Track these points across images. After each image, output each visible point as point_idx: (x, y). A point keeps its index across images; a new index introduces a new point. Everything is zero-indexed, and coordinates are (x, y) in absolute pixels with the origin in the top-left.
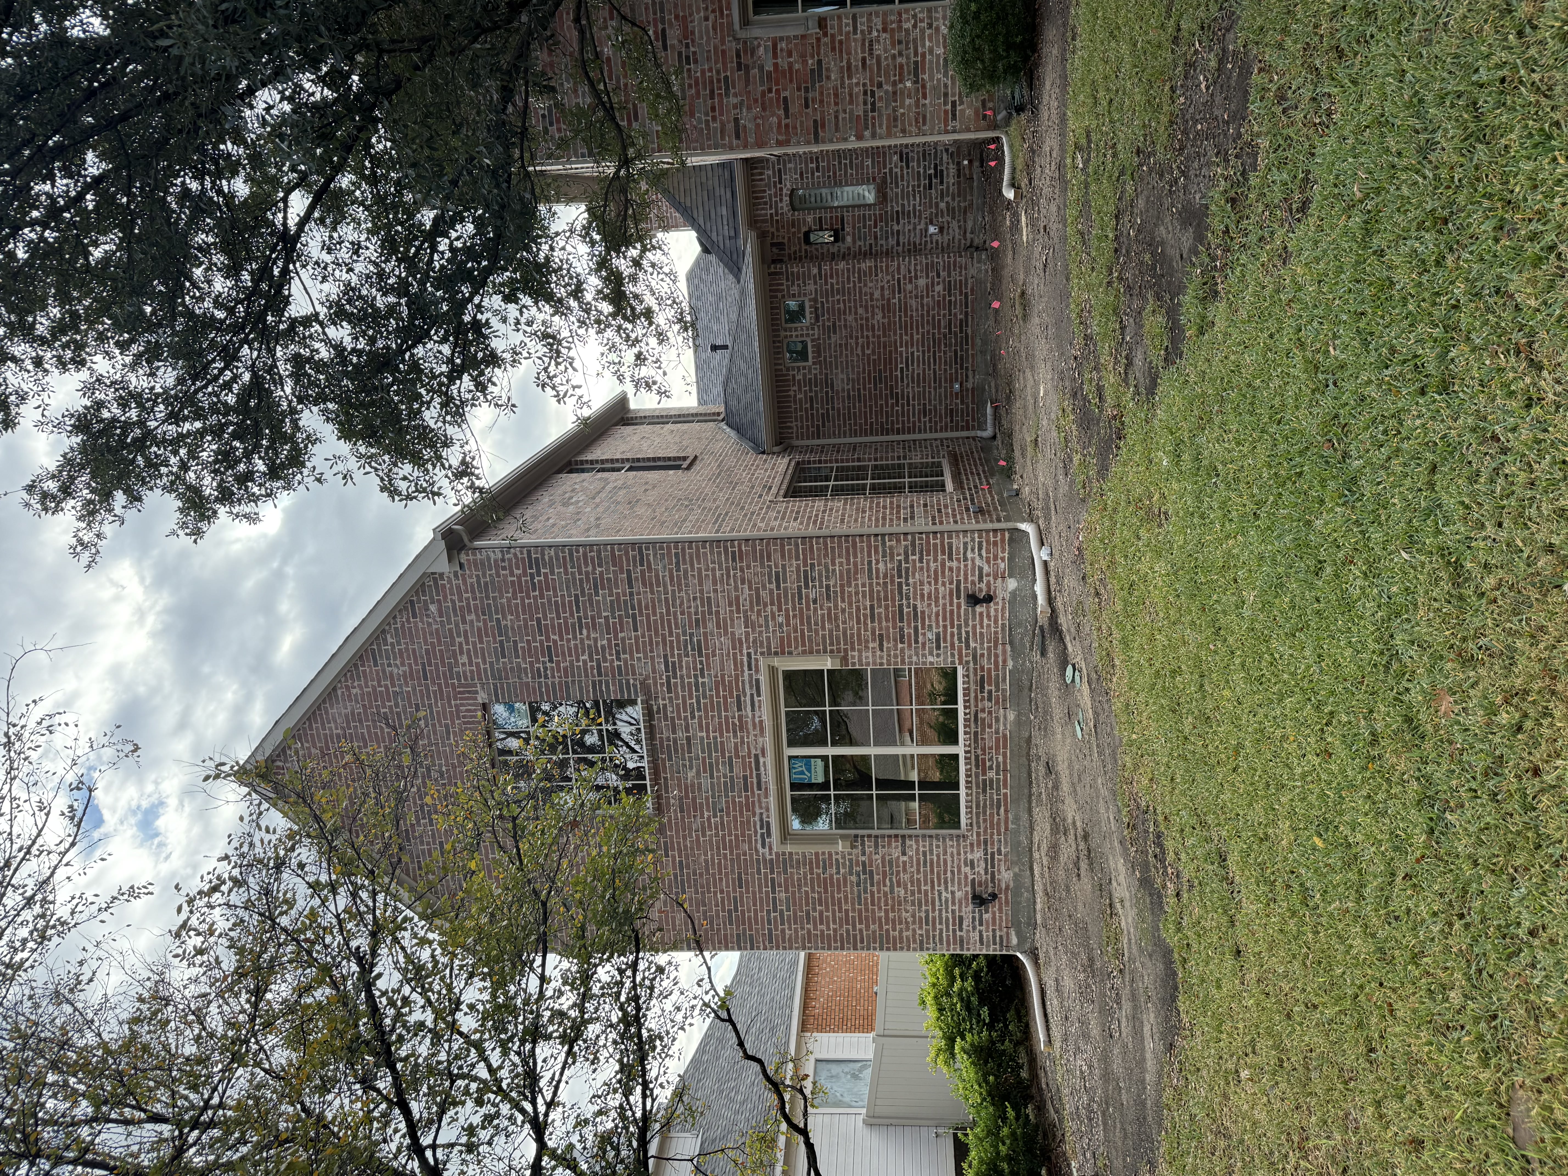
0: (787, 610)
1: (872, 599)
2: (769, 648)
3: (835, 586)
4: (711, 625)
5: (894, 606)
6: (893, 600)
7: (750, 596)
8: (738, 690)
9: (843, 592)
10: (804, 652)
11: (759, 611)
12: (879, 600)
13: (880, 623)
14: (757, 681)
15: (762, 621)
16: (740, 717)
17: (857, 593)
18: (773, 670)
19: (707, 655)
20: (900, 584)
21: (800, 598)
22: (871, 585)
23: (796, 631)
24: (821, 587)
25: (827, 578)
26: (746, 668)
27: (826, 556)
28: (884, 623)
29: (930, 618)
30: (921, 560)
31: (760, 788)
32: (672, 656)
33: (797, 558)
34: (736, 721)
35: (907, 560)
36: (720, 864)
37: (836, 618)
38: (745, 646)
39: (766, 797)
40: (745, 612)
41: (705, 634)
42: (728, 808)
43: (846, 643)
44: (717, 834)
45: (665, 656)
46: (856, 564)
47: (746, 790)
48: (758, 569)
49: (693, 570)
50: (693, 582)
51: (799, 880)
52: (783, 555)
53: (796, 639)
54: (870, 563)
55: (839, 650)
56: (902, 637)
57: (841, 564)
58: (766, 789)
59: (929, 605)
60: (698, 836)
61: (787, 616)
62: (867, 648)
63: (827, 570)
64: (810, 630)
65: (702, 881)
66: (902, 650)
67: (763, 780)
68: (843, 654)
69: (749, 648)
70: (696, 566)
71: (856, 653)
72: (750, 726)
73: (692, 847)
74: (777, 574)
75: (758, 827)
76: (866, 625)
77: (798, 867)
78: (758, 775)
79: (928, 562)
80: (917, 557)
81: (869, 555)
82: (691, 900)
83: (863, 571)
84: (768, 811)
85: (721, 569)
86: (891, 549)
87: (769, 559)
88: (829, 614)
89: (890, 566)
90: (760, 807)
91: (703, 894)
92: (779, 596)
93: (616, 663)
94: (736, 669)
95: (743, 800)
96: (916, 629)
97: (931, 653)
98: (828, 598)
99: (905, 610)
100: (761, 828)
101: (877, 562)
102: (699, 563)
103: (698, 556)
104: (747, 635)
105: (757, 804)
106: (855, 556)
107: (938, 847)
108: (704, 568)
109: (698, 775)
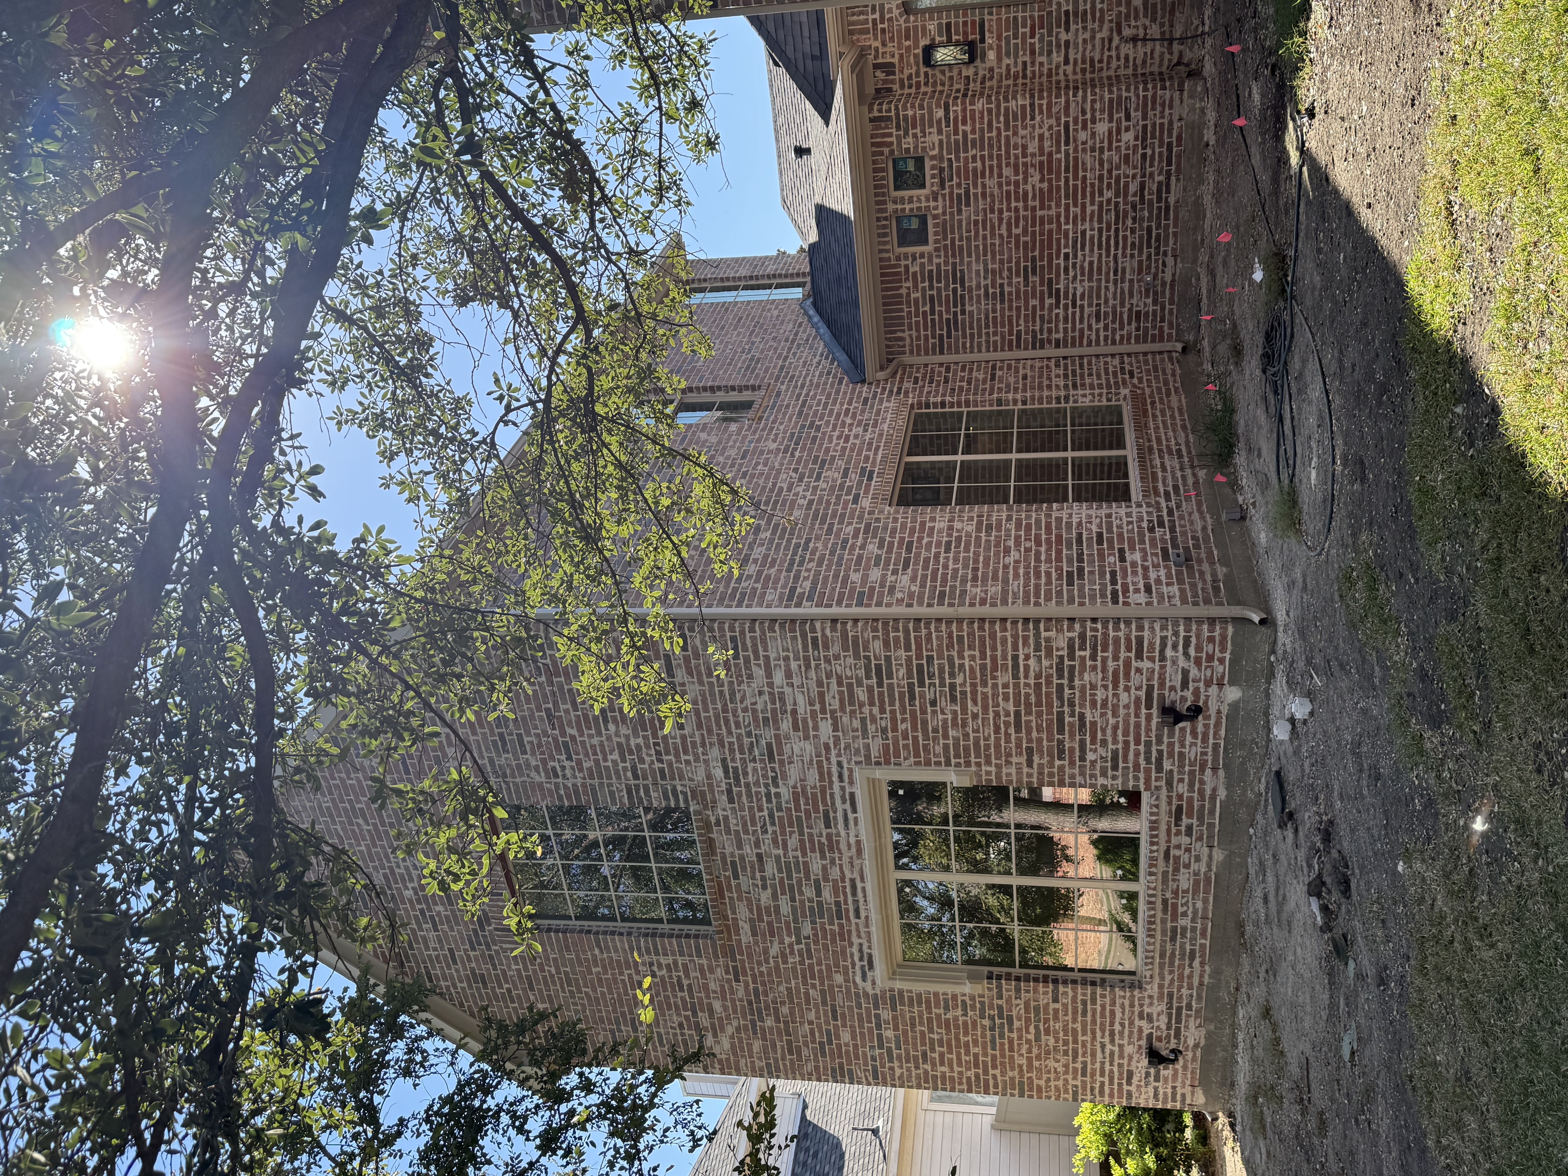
0: (893, 712)
1: (1017, 703)
2: (868, 757)
3: (963, 684)
4: (786, 725)
5: (1050, 713)
6: (1050, 705)
7: (841, 693)
8: (825, 804)
9: (974, 693)
10: (918, 763)
11: (853, 712)
12: (1028, 705)
13: (1029, 732)
14: (852, 795)
15: (856, 724)
16: (829, 836)
17: (995, 695)
18: (873, 783)
19: (782, 762)
20: (1060, 687)
21: (912, 698)
22: (1017, 686)
23: (905, 737)
24: (943, 684)
25: (952, 675)
26: (835, 778)
27: (950, 646)
28: (1034, 734)
29: (1104, 731)
30: (1093, 657)
31: (858, 916)
32: (733, 760)
33: (908, 648)
34: (824, 840)
35: (1072, 657)
36: (807, 994)
37: (964, 724)
38: (833, 752)
39: (867, 926)
40: (833, 712)
41: (777, 736)
42: (816, 935)
43: (978, 756)
44: (802, 963)
45: (724, 760)
46: (994, 659)
47: (840, 918)
48: (851, 661)
49: (757, 658)
50: (759, 673)
51: (912, 1018)
52: (886, 644)
53: (906, 747)
54: (1015, 658)
55: (968, 764)
56: (1061, 752)
57: (972, 658)
58: (867, 917)
59: (1103, 715)
60: (777, 963)
61: (894, 720)
62: (1009, 763)
63: (952, 665)
64: (926, 737)
65: (785, 1010)
66: (1061, 768)
67: (862, 907)
68: (973, 768)
69: (839, 755)
70: (761, 653)
71: (993, 769)
72: (843, 846)
73: (769, 974)
74: (878, 667)
75: (856, 958)
76: (1007, 735)
77: (911, 1005)
78: (856, 902)
79: (1104, 660)
80: (1087, 653)
81: (1015, 648)
82: (771, 1029)
83: (1005, 667)
84: (869, 941)
85: (797, 658)
86: (1048, 640)
87: (866, 648)
88: (954, 719)
89: (1045, 663)
90: (859, 937)
91: (786, 1023)
92: (881, 694)
93: (657, 765)
94: (822, 779)
95: (836, 928)
96: (1082, 743)
97: (1104, 774)
98: (953, 699)
99: (1067, 719)
100: (861, 959)
101: (1027, 657)
102: (766, 650)
103: (764, 641)
104: (837, 740)
105: (854, 934)
106: (994, 649)
107: (1103, 996)
108: (773, 656)
109: (775, 897)
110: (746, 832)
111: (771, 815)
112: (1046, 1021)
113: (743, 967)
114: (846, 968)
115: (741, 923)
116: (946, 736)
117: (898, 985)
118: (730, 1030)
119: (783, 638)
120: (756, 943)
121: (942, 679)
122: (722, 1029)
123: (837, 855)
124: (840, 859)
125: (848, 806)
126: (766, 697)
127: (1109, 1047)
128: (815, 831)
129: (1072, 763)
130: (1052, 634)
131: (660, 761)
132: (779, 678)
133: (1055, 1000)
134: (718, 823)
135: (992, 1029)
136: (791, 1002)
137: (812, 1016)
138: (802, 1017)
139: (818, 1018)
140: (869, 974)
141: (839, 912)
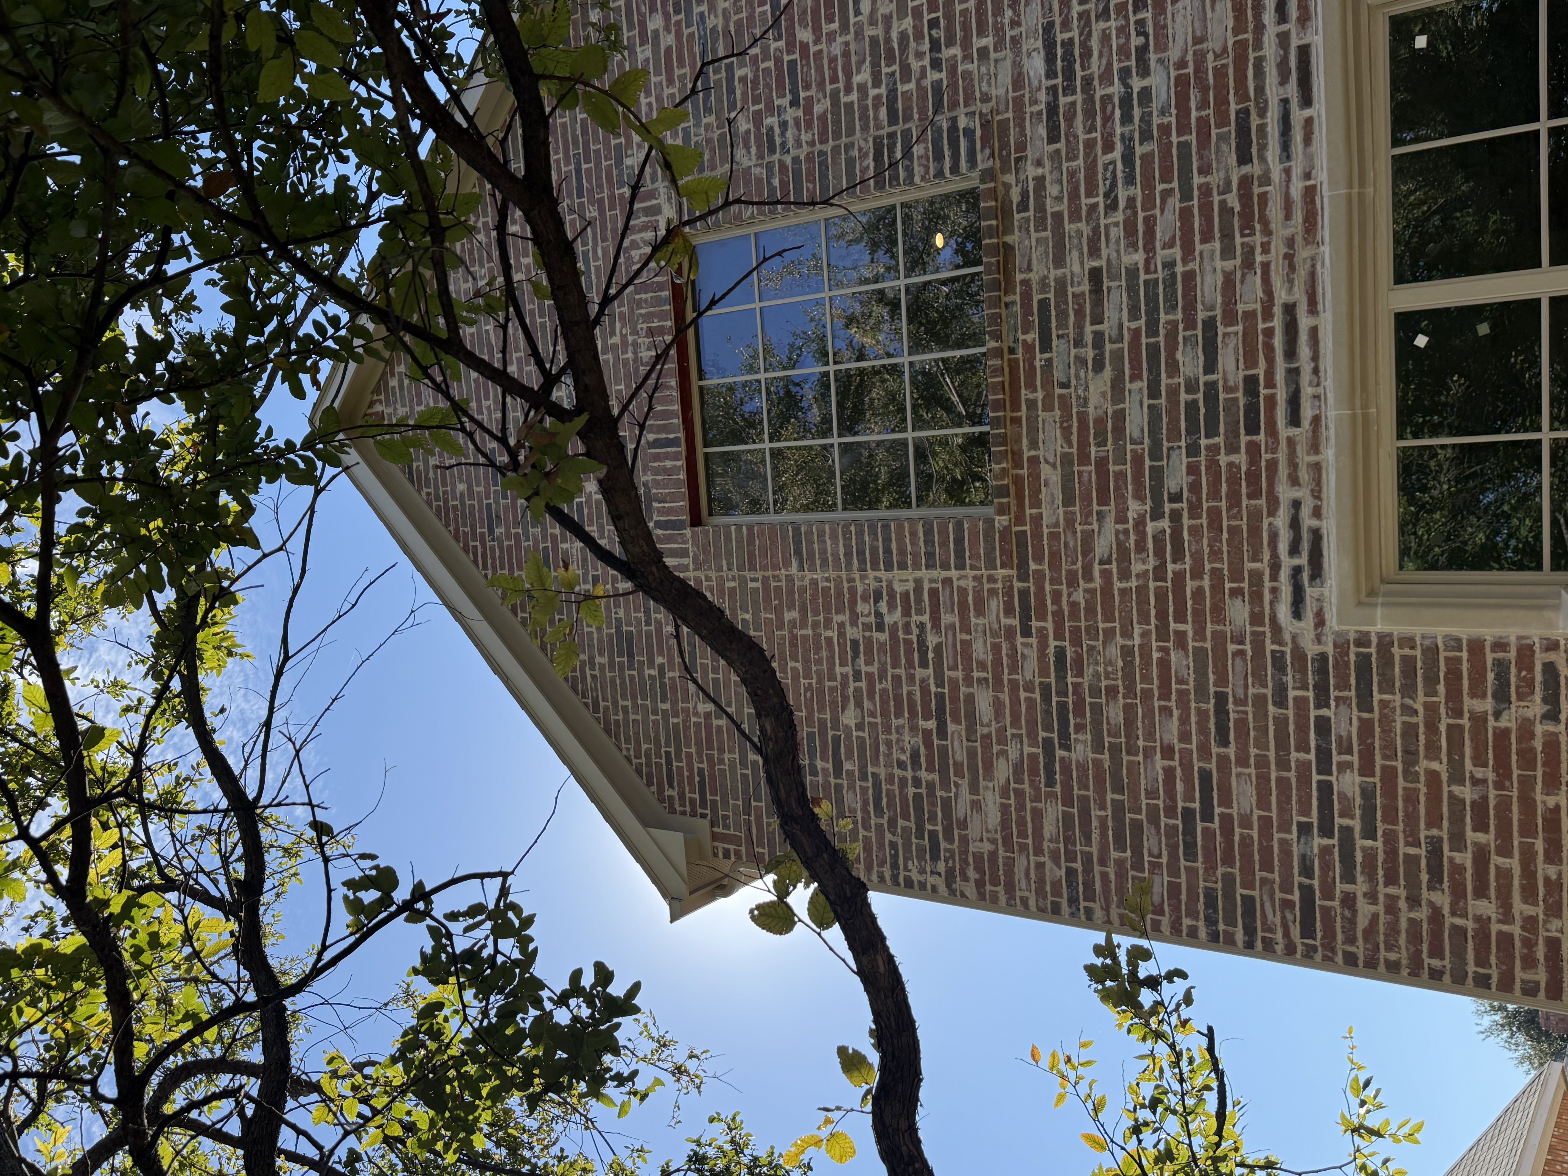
8: (1242, 95)
14: (1304, 53)
16: (1245, 184)
26: (1269, 15)
31: (1295, 420)
32: (1066, 23)
34: (1233, 201)
36: (1164, 664)
39: (1315, 447)
42: (1195, 487)
47: (1252, 428)
58: (1316, 420)
60: (1106, 575)
65: (1115, 713)
67: (1307, 391)
72: (1275, 212)
75: (1283, 547)
78: (1293, 374)
82: (1082, 768)
84: (1317, 494)
90: (1294, 481)
91: (1115, 750)
95: (1241, 459)
100: (1294, 550)
105: (1283, 471)
109: (1117, 389)
110: (1075, 214)
111: (1128, 157)
113: (1040, 591)
114: (1256, 578)
115: (1045, 471)
117: (1380, 624)
118: (1003, 771)
120: (1070, 522)
122: (989, 767)
123: (1258, 239)
124: (1266, 250)
125: (1292, 90)
128: (1215, 178)
134: (1023, 204)
136: (1130, 691)
137: (1171, 731)
138: (1150, 735)
139: (1185, 737)
140: (1310, 592)
141: (1252, 410)
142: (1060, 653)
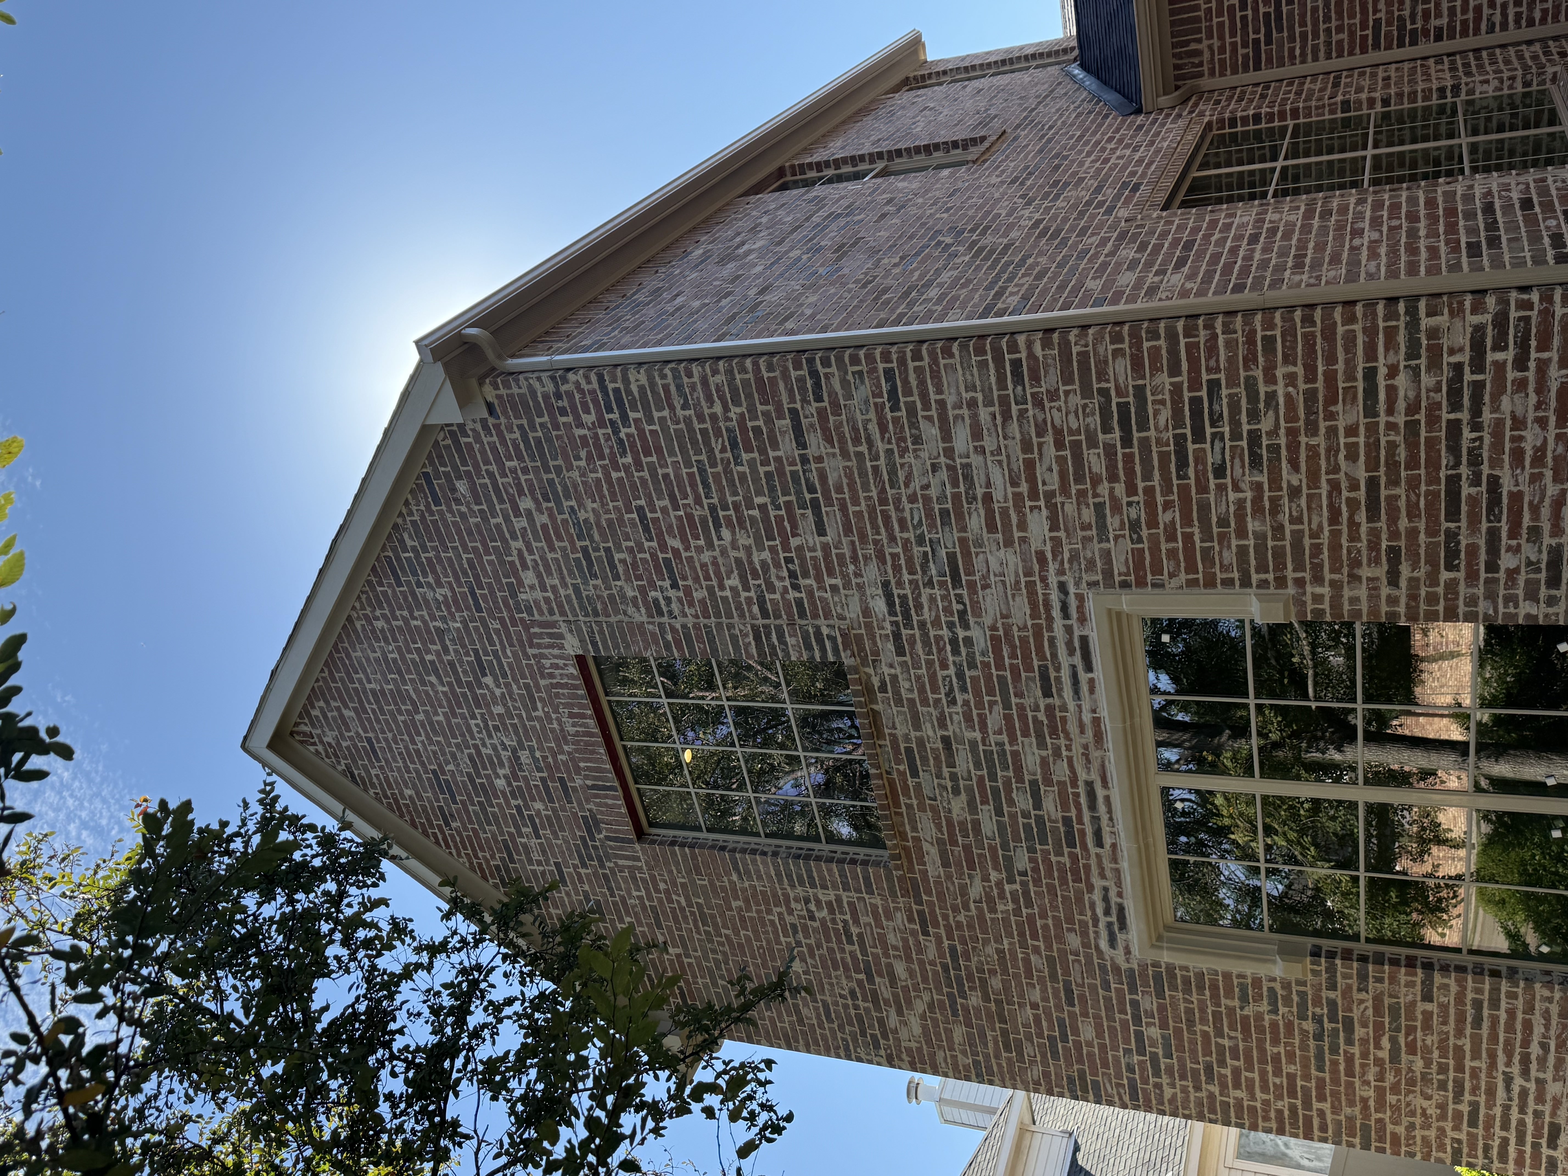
0: (1149, 492)
1: (1372, 464)
2: (1108, 574)
3: (1274, 432)
4: (976, 522)
5: (1433, 480)
6: (1433, 464)
7: (1060, 460)
8: (1042, 656)
9: (1293, 447)
10: (1192, 583)
11: (1082, 494)
12: (1393, 465)
13: (1393, 519)
14: (1084, 640)
15: (1088, 515)
16: (1050, 709)
17: (1331, 451)
18: (1117, 618)
19: (972, 585)
20: (1454, 428)
21: (1182, 464)
22: (1372, 429)
23: (1171, 537)
24: (1236, 435)
25: (1254, 416)
26: (1056, 613)
27: (1250, 359)
28: (1403, 523)
29: (1535, 510)
30: (1521, 363)
31: (1099, 843)
32: (900, 584)
33: (1175, 370)
34: (1042, 716)
35: (1478, 365)
36: (1027, 961)
37: (1275, 509)
38: (1052, 567)
39: (1115, 860)
40: (1050, 495)
41: (963, 541)
42: (1035, 870)
43: (1299, 566)
44: (1017, 912)
45: (886, 585)
46: (1331, 378)
47: (1071, 844)
48: (1076, 400)
49: (927, 406)
50: (929, 431)
51: (1189, 1012)
52: (1137, 365)
53: (1172, 554)
54: (1370, 375)
55: (1281, 582)
56: (1452, 555)
57: (1291, 379)
58: (1114, 846)
59: (1535, 478)
60: (979, 909)
61: (1151, 505)
62: (1354, 578)
63: (1253, 397)
64: (1207, 536)
65: (996, 983)
66: (1451, 587)
67: (1106, 829)
68: (1291, 590)
69: (1061, 572)
70: (933, 397)
71: (1325, 590)
72: (1073, 727)
73: (971, 927)
74: (1123, 408)
75: (1099, 911)
76: (1353, 525)
77: (1187, 990)
78: (1096, 820)
79: (1543, 367)
80: (1508, 356)
81: (1371, 354)
82: (977, 1010)
83: (1350, 392)
84: (1119, 884)
85: (989, 403)
86: (1433, 333)
87: (1102, 376)
88: (1257, 500)
89: (1427, 380)
90: (1103, 876)
91: (999, 1003)
92: (1129, 459)
93: (792, 595)
94: (1035, 615)
95: (1066, 860)
96: (1493, 536)
97: (1532, 595)
98: (1256, 462)
99: (1466, 490)
100: (1107, 913)
101: (1393, 371)
102: (939, 391)
103: (936, 376)
104: (1057, 543)
105: (1094, 870)
106: (1331, 359)
107: (1512, 996)
108: (950, 400)
109: (972, 807)
110: (925, 702)
111: (960, 675)
112: (1411, 1030)
113: (933, 912)
114: (1083, 924)
115: (926, 846)
116: (1242, 533)
117: (1166, 957)
118: (920, 1006)
119: (966, 366)
120: (949, 877)
121: (1235, 424)
122: (909, 1003)
123: (1063, 742)
124: (1069, 748)
125: (1077, 660)
126: (944, 474)
127: (1518, 1082)
128: (1027, 702)
129: (1472, 577)
130: (1442, 320)
131: (796, 587)
132: (961, 439)
133: (1427, 997)
134: (883, 688)
135: (1319, 1037)
136: (1005, 971)
137: (1036, 995)
138: (1021, 996)
139: (1045, 999)
140: (1120, 937)
141: (1070, 834)
142: (953, 949)
